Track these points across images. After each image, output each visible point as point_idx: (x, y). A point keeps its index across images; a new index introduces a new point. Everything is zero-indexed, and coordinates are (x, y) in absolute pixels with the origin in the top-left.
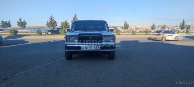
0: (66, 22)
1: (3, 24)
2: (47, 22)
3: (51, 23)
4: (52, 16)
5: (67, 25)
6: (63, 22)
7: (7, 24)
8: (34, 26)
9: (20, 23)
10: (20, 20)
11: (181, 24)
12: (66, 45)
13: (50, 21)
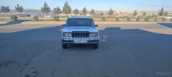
0: (58, 8)
1: (3, 9)
2: (42, 8)
3: (45, 9)
5: (59, 11)
7: (6, 9)
8: (29, 9)
9: (17, 8)
10: (18, 5)
11: (160, 11)
12: (63, 39)
13: (44, 7)
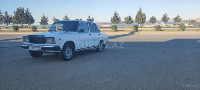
2: (112, 18)
3: (115, 19)
4: (116, 12)
5: (131, 20)
6: (126, 17)
9: (88, 20)
10: (89, 17)
